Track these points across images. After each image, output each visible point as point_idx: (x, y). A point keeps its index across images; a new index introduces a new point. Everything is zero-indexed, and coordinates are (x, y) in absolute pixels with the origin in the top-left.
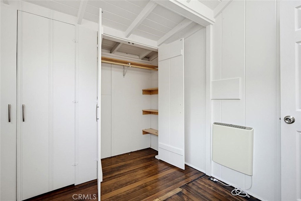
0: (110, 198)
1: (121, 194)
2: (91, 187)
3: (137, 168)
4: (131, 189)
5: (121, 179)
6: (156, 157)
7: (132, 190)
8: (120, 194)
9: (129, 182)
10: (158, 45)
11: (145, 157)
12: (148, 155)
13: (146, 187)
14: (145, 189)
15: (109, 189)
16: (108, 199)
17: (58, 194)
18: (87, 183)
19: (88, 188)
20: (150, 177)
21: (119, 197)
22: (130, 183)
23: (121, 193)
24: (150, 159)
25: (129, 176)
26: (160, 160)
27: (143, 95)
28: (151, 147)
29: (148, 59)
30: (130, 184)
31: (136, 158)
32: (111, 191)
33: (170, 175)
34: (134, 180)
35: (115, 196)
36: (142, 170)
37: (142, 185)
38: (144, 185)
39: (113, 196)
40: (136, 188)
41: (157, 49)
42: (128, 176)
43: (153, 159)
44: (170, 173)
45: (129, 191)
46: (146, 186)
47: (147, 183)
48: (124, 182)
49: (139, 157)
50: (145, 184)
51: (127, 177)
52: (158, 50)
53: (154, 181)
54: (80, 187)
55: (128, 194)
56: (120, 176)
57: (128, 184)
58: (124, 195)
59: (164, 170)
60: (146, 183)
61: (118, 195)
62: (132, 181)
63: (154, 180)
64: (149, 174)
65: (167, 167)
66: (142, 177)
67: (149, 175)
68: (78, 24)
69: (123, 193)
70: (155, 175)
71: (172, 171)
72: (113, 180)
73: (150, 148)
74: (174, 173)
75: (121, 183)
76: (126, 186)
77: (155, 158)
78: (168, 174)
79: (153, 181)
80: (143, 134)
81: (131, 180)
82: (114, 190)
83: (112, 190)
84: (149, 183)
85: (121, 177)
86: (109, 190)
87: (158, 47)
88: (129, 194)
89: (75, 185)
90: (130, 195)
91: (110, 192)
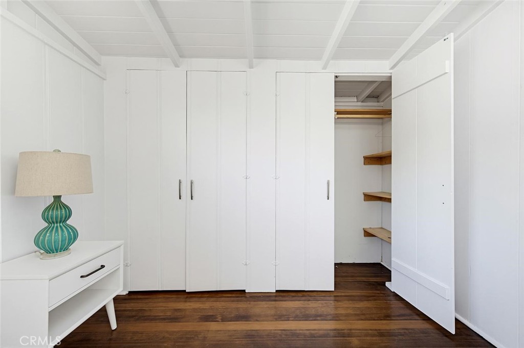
0: (283, 332)
1: (301, 332)
2: (264, 303)
3: (343, 294)
4: (319, 330)
5: (310, 306)
6: (387, 284)
7: (321, 332)
8: (300, 330)
9: (320, 316)
10: (391, 67)
11: (364, 279)
12: (371, 277)
13: (349, 337)
14: (346, 340)
15: (286, 315)
16: (280, 332)
17: (226, 297)
18: (260, 294)
19: (259, 302)
20: (362, 320)
21: (298, 335)
22: (322, 318)
23: (302, 330)
24: (373, 285)
25: (325, 305)
26: (394, 292)
27: (365, 166)
28: (382, 263)
29: (376, 99)
30: (322, 320)
31: (346, 276)
32: (288, 320)
33: (409, 332)
34: (331, 315)
35: (292, 330)
36: (351, 302)
37: (342, 330)
38: (345, 331)
39: (288, 330)
40: (329, 332)
41: (389, 75)
42: (322, 304)
43: (379, 287)
44: (412, 329)
45: (316, 332)
46: (349, 335)
47: (353, 331)
48: (313, 312)
49: (353, 276)
50: (349, 331)
51: (320, 305)
52: (391, 76)
53: (370, 332)
54: (251, 297)
55: (312, 336)
56: (309, 300)
57: (318, 318)
58: (305, 335)
59: (399, 316)
60: (351, 330)
61: (296, 330)
62: (327, 315)
63: (371, 330)
64: (363, 314)
65: (408, 312)
66: (347, 315)
67: (363, 317)
68: (250, 68)
69: (305, 332)
70: (374, 320)
71: (419, 325)
72: (297, 302)
73: (380, 264)
74: (423, 332)
75: (307, 312)
76: (314, 320)
77: (385, 285)
78: (407, 329)
79: (366, 330)
80: (365, 236)
81: (325, 313)
82: (292, 320)
83: (291, 319)
84: (358, 331)
85: (309, 302)
86: (286, 317)
87: (391, 71)
88: (314, 337)
89: (246, 291)
90: (314, 340)
91: (286, 320)
